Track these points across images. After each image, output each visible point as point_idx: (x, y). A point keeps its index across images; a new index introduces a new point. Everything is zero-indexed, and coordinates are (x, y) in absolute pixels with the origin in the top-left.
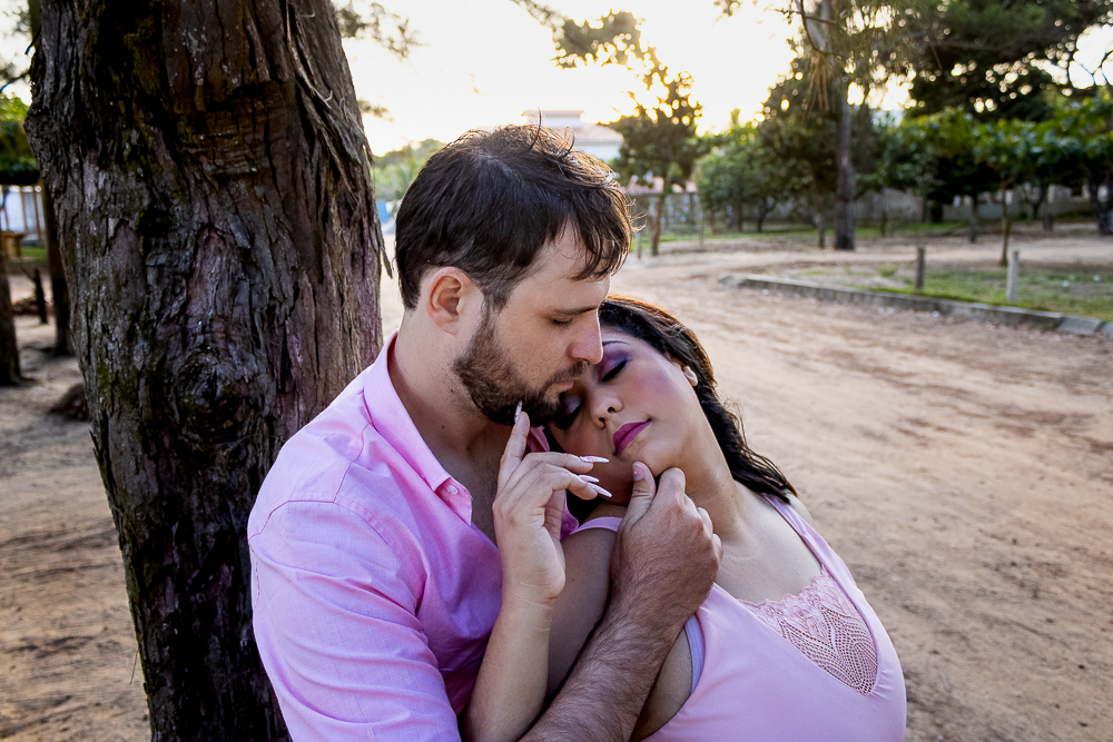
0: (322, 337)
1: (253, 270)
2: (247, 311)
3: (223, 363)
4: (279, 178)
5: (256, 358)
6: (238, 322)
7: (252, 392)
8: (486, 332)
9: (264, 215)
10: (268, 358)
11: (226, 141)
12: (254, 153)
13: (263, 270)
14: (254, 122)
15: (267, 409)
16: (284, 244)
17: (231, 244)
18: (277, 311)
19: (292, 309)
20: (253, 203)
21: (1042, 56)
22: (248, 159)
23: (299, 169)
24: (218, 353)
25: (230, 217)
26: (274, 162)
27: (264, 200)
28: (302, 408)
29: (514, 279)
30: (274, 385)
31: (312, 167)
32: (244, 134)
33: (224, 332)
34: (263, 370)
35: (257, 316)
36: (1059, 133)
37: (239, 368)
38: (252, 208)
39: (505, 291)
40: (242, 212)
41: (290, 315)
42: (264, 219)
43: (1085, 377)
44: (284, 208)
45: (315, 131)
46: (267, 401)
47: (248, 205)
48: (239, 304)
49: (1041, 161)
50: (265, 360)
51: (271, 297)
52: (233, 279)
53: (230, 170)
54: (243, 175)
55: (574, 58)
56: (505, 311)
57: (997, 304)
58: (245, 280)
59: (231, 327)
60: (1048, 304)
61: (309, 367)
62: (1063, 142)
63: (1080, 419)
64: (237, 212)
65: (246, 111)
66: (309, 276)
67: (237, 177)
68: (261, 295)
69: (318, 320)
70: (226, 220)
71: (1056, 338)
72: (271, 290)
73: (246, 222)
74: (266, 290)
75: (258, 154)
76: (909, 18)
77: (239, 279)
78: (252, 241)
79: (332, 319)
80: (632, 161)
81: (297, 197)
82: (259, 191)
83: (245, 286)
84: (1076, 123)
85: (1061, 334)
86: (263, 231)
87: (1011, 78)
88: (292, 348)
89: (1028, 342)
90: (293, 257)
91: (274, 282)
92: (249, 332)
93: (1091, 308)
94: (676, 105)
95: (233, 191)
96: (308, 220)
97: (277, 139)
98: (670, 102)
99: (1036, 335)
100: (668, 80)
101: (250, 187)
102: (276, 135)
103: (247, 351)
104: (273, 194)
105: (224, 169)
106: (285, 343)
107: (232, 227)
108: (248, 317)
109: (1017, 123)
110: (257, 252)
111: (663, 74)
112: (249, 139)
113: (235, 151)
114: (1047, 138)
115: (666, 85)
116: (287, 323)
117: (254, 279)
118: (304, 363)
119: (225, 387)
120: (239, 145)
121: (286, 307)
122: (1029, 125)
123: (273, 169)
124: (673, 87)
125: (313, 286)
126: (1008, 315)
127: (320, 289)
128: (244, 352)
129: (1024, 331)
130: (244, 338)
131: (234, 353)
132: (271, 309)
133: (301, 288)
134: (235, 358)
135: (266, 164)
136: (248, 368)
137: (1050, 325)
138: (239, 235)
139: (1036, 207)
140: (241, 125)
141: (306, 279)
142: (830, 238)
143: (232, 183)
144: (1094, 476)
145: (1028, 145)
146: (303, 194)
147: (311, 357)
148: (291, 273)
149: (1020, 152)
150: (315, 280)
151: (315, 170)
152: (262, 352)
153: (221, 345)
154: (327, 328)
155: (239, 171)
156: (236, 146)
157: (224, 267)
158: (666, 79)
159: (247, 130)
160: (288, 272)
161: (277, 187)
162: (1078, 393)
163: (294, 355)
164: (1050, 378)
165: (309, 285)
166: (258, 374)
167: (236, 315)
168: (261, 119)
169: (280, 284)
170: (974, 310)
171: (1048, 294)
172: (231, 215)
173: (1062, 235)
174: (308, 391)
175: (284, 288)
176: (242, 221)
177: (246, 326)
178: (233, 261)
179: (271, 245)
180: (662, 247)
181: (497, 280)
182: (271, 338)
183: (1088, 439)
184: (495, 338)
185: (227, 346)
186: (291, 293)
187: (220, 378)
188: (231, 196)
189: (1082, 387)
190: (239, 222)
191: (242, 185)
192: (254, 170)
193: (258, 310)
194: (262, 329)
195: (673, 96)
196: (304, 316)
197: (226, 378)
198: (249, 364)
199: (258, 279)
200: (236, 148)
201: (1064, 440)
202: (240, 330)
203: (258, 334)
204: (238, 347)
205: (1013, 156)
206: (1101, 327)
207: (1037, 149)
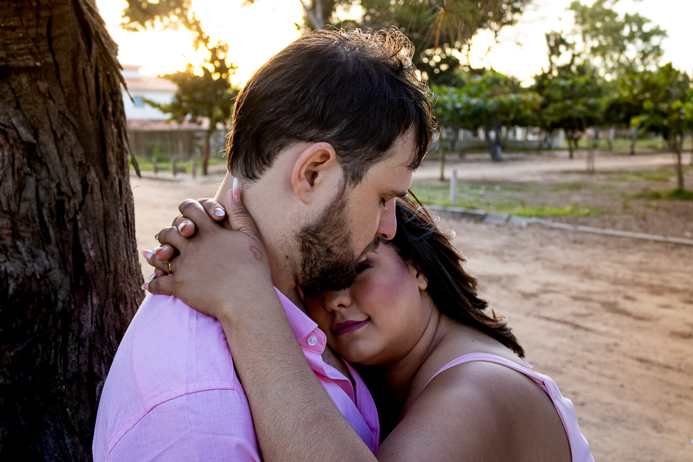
0: (110, 231)
1: (38, 166)
2: (34, 206)
3: (12, 260)
4: (62, 74)
5: (47, 254)
6: (26, 218)
7: (44, 288)
8: (339, 203)
9: (47, 110)
10: (60, 253)
11: (9, 32)
12: (38, 47)
13: (50, 166)
14: (38, 17)
15: (60, 305)
16: (70, 140)
17: (14, 139)
18: (67, 206)
19: (82, 204)
20: (36, 98)
21: (452, 46)
22: (31, 53)
23: (80, 67)
24: (6, 250)
25: (11, 110)
26: (57, 58)
27: (48, 96)
28: (95, 301)
29: (371, 160)
30: (67, 280)
31: (91, 67)
32: (28, 27)
33: (11, 229)
34: (55, 265)
35: (45, 212)
36: (471, 95)
37: (30, 265)
38: (35, 103)
39: (363, 170)
40: (24, 107)
41: (80, 210)
42: (48, 115)
43: (506, 251)
44: (67, 105)
45: (93, 31)
46: (60, 297)
47: (30, 99)
48: (26, 200)
49: (462, 112)
50: (57, 256)
51: (60, 192)
52: (19, 174)
53: (13, 63)
54: (27, 70)
55: (135, 24)
56: (358, 187)
57: (446, 206)
58: (31, 175)
59: (19, 223)
60: (475, 205)
61: (100, 260)
62: (474, 101)
63: (511, 278)
64: (18, 107)
65: (30, 3)
66: (96, 171)
67: (19, 71)
68: (48, 190)
69: (106, 214)
70: (7, 114)
72: (58, 186)
73: (28, 116)
74: (53, 185)
75: (42, 49)
76: (372, 15)
77: (26, 174)
78: (36, 136)
79: (117, 213)
80: (184, 105)
81: (79, 94)
82: (43, 86)
83: (31, 181)
84: (480, 90)
85: (488, 224)
86: (47, 126)
87: (437, 59)
88: (85, 242)
89: (468, 230)
90: (79, 152)
91: (61, 177)
92: (38, 228)
93: (500, 207)
94: (217, 64)
95: (14, 84)
96: (90, 118)
97: (60, 35)
98: (212, 61)
99: (471, 225)
100: (211, 45)
101: (33, 81)
102: (58, 32)
103: (37, 247)
104: (57, 91)
105: (7, 61)
106: (76, 237)
107: (14, 121)
108: (36, 212)
109: (444, 88)
110: (42, 147)
111: (206, 41)
112: (32, 32)
113: (18, 44)
114: (465, 98)
115: (209, 50)
116: (78, 217)
117: (39, 174)
118: (96, 257)
119: (17, 285)
120: (23, 38)
121: (75, 202)
122: (452, 90)
123: (56, 64)
124: (214, 51)
125: (100, 181)
126: (454, 213)
127: (107, 184)
128: (34, 248)
129: (464, 223)
130: (33, 234)
131: (23, 250)
132: (60, 204)
133: (90, 183)
134: (24, 254)
135: (50, 59)
136: (38, 264)
137: (479, 218)
138: (22, 130)
139: (453, 143)
140: (24, 18)
141: (93, 174)
143: (13, 76)
144: (528, 314)
145: (454, 103)
146: (85, 92)
147: (102, 251)
148: (78, 168)
149: (449, 106)
150: (102, 175)
151: (94, 69)
152: (53, 248)
153: (8, 241)
154: (114, 221)
155: (22, 64)
156: (20, 39)
157: (6, 162)
158: (208, 44)
159: (31, 24)
160: (75, 168)
161: (60, 83)
162: (505, 262)
163: (87, 249)
164: (487, 253)
165: (97, 180)
166: (50, 270)
167: (23, 211)
168: (44, 14)
169: (68, 179)
171: (473, 198)
172: (12, 109)
173: (471, 161)
174: (100, 284)
175: (72, 183)
176: (24, 116)
177: (35, 222)
178: (17, 155)
179: (56, 140)
180: (211, 169)
181: (356, 160)
182: (61, 233)
183: (519, 292)
184: (346, 209)
185: (14, 242)
186: (78, 187)
187: (12, 276)
188: (12, 90)
189: (507, 258)
190: (21, 117)
191: (24, 80)
192: (38, 64)
193: (46, 205)
194: (52, 223)
195: (214, 59)
196: (94, 210)
197: (18, 275)
198: (39, 260)
199: (44, 174)
200: (19, 40)
201: (505, 293)
202: (28, 226)
203: (47, 229)
204: (27, 243)
205: (445, 109)
206: (508, 219)
207: (459, 105)
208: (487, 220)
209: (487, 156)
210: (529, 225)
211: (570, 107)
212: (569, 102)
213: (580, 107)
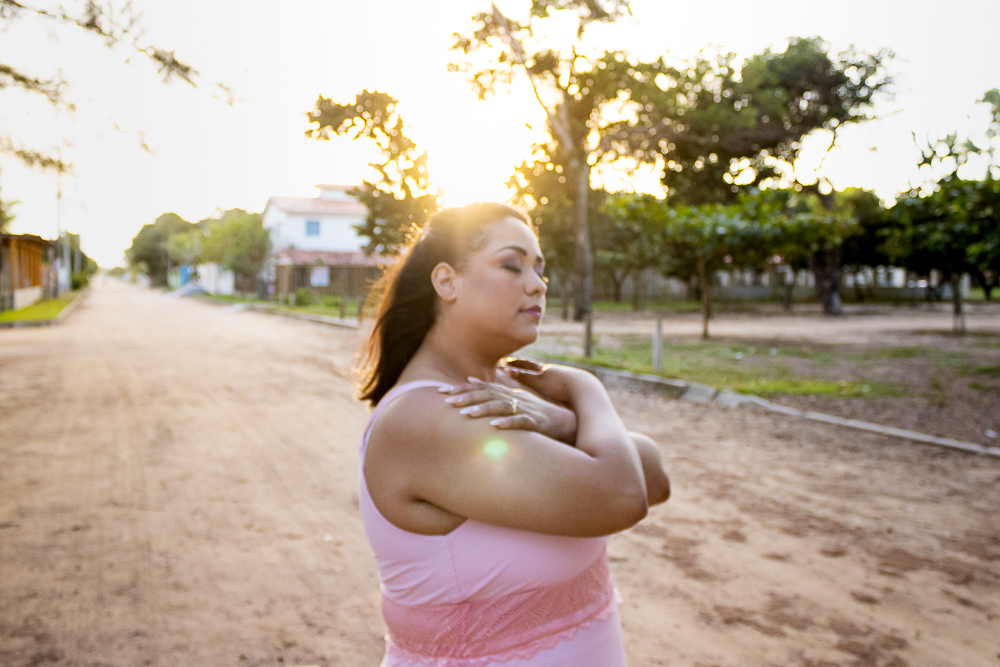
49: (728, 240)
60: (676, 373)
62: (743, 225)
71: (672, 405)
126: (646, 383)
129: (650, 398)
137: (676, 393)
142: (571, 310)
145: (715, 226)
149: (707, 231)
170: (621, 378)
206: (716, 394)
207: (721, 230)
208: (688, 396)
209: (818, 308)
210: (741, 406)
211: (925, 236)
212: (922, 229)
213: (937, 236)
